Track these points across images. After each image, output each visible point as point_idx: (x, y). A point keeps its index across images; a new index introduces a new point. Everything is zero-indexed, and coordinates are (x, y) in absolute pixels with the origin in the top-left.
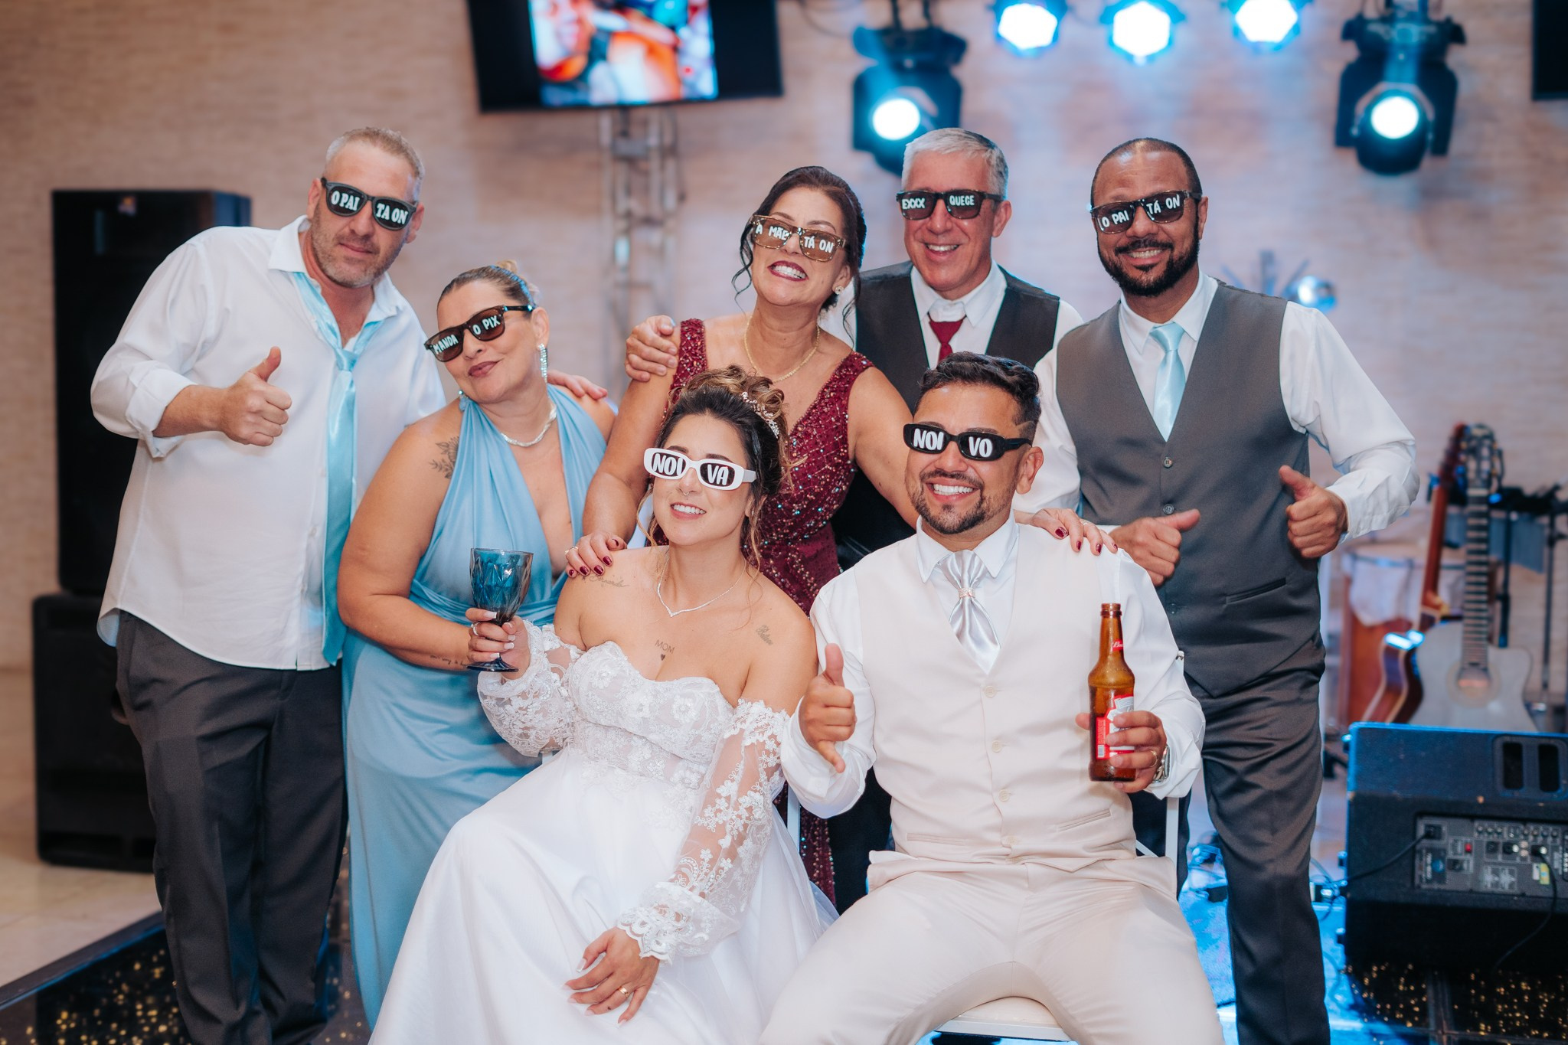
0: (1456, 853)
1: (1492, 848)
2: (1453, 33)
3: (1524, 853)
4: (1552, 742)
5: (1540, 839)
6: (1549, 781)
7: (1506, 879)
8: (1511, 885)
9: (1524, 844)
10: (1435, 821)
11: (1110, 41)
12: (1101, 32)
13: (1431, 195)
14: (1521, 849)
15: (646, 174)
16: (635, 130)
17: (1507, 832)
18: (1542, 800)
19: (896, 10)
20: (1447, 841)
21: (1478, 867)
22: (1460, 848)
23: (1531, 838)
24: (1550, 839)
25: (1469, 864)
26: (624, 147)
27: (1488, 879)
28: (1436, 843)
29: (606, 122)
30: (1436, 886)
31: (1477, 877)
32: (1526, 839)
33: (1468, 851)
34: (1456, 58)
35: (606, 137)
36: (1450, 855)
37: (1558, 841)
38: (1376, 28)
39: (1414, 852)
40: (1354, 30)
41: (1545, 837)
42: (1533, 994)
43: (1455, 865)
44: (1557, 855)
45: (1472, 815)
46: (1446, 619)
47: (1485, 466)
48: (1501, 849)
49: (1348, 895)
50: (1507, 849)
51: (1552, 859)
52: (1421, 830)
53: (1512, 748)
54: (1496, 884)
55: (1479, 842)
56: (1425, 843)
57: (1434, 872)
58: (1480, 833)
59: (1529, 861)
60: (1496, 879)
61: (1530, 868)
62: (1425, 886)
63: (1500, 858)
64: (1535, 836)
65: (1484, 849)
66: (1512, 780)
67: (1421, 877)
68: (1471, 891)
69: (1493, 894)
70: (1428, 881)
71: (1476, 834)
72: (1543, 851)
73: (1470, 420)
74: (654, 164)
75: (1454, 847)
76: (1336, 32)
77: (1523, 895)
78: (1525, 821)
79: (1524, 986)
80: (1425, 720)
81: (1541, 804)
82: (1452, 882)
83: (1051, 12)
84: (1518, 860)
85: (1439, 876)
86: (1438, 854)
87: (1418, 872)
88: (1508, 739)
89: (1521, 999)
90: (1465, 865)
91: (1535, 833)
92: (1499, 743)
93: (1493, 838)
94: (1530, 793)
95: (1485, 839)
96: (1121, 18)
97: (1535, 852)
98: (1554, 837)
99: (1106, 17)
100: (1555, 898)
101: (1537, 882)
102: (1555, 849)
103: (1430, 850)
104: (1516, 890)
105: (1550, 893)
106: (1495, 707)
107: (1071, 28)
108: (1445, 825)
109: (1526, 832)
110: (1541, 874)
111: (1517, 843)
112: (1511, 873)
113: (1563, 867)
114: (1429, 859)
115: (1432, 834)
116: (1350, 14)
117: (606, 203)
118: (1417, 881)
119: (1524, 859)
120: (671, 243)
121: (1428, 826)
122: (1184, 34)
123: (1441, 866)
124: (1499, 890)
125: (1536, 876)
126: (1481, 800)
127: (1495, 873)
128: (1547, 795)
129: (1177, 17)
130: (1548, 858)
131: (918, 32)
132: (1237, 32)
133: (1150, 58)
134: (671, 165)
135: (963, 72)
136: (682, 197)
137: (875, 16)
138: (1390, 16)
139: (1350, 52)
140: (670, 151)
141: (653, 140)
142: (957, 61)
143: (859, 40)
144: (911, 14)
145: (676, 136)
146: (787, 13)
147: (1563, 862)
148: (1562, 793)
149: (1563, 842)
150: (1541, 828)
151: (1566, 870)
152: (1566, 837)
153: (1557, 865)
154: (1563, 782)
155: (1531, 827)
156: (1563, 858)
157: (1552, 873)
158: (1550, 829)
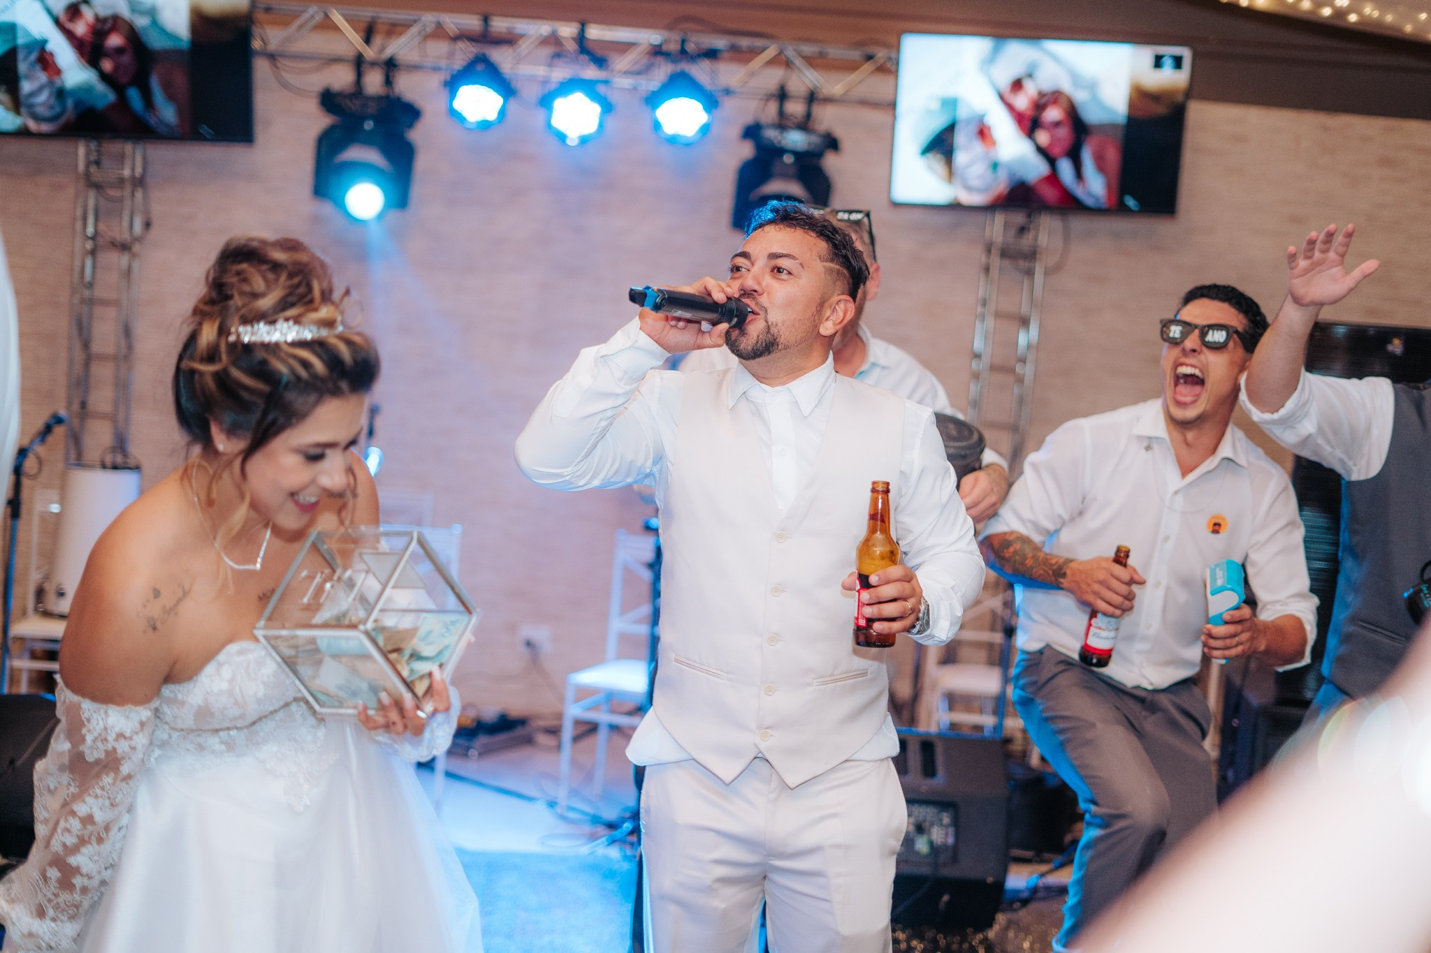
2: (832, 143)
4: (930, 739)
5: (922, 817)
6: (930, 769)
11: (549, 123)
12: (541, 115)
15: (119, 201)
16: (109, 163)
18: (928, 784)
19: (359, 75)
24: (930, 817)
26: (95, 174)
29: (82, 149)
34: (831, 162)
35: (81, 165)
37: (935, 818)
38: (771, 134)
40: (752, 132)
41: (925, 815)
44: (935, 830)
51: (931, 830)
59: (913, 834)
61: (913, 841)
64: (918, 814)
66: (902, 767)
72: (925, 825)
74: (126, 192)
76: (735, 131)
77: (908, 861)
81: (924, 788)
83: (499, 93)
91: (919, 810)
94: (914, 778)
96: (560, 104)
97: (918, 827)
98: (933, 815)
99: (546, 102)
100: (936, 864)
101: (920, 852)
102: (933, 824)
105: (928, 861)
107: (513, 105)
110: (922, 845)
113: (939, 839)
116: (748, 119)
120: (136, 265)
122: (612, 122)
125: (918, 847)
128: (930, 781)
129: (608, 108)
130: (928, 828)
131: (379, 99)
132: (657, 126)
133: (584, 140)
134: (139, 194)
135: (416, 135)
136: (148, 225)
137: (341, 78)
138: (783, 123)
139: (746, 151)
140: (139, 182)
141: (127, 172)
142: (411, 126)
143: (329, 100)
144: (374, 82)
145: (144, 169)
146: (261, 68)
147: (940, 834)
148: (940, 780)
149: (941, 818)
150: (924, 806)
151: (942, 841)
152: (943, 814)
153: (934, 837)
154: (941, 770)
155: (916, 806)
156: (939, 831)
157: (932, 844)
158: (931, 807)
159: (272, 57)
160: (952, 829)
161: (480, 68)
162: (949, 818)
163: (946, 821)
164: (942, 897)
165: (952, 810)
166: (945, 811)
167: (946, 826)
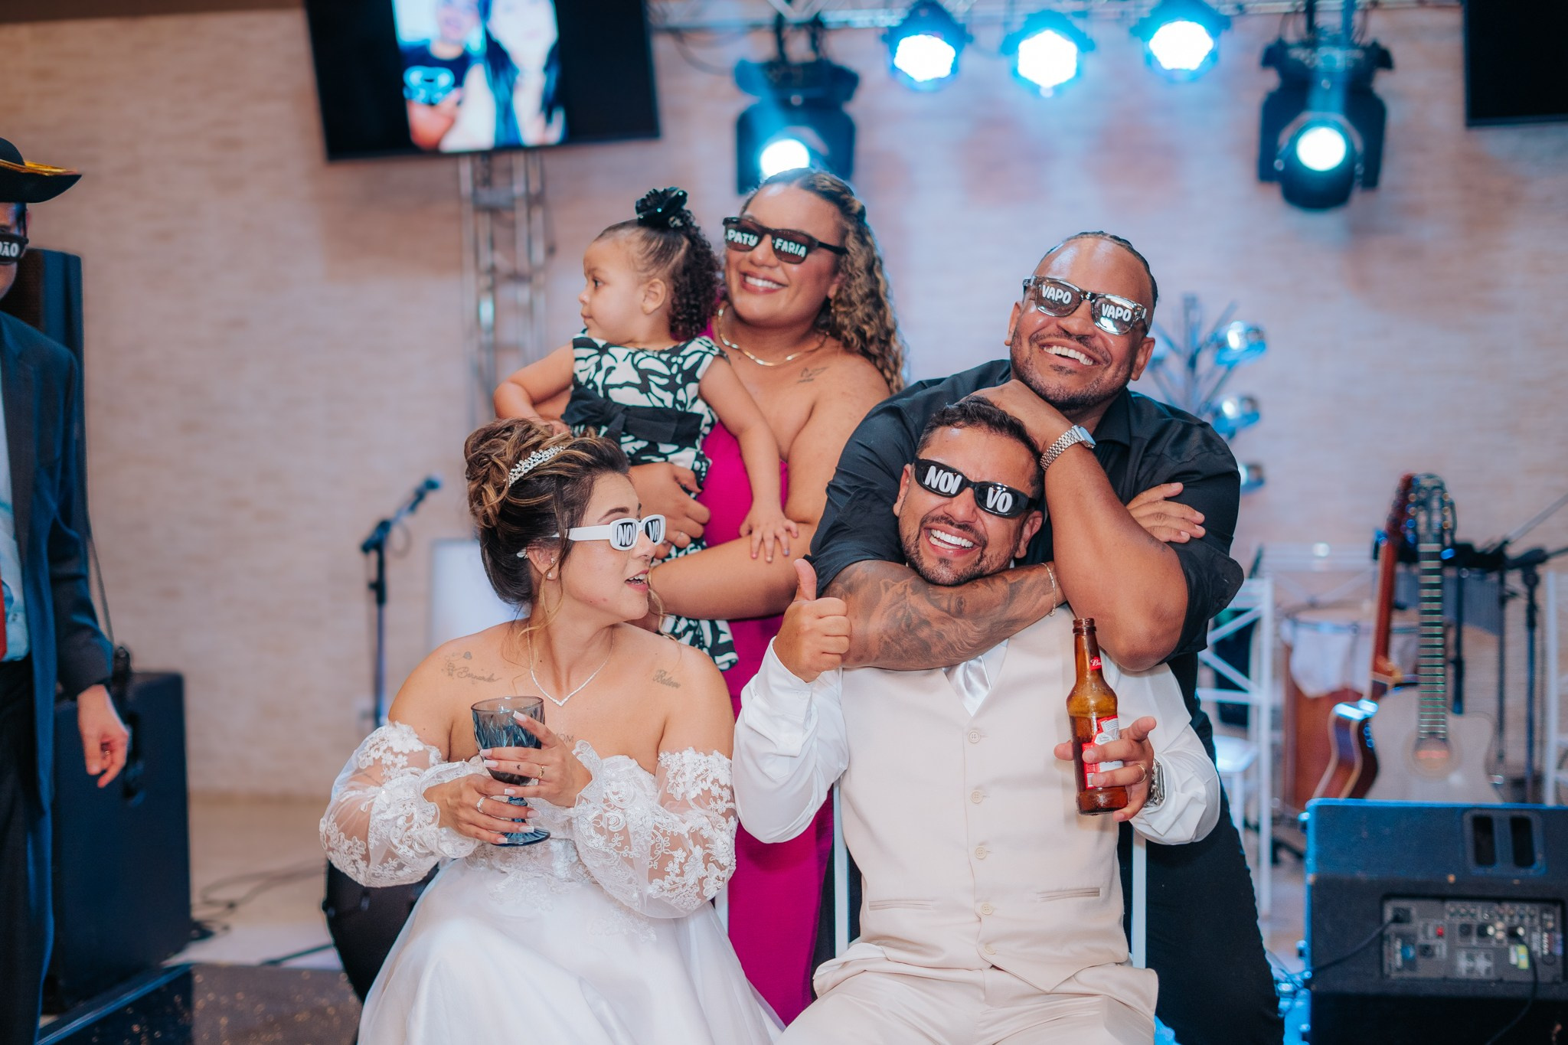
0: (1427, 938)
1: (1466, 930)
2: (1380, 58)
3: (1501, 935)
4: (1525, 814)
5: (1516, 920)
6: (1523, 856)
7: (1482, 965)
8: (1488, 971)
9: (1500, 925)
10: (1404, 904)
11: (1015, 72)
12: (1004, 63)
13: (1360, 231)
14: (1497, 931)
15: (512, 225)
16: (499, 180)
17: (1480, 913)
18: (1517, 877)
19: (781, 43)
20: (1417, 924)
21: (1452, 951)
22: (1431, 932)
23: (1507, 918)
24: (1527, 920)
25: (1441, 949)
26: (486, 196)
27: (1463, 964)
28: (1404, 928)
29: (466, 169)
30: (1407, 974)
31: (1451, 962)
32: (1501, 918)
33: (1440, 935)
34: (1383, 84)
35: (467, 186)
36: (1421, 940)
37: (1536, 921)
38: (1299, 54)
39: (1382, 938)
40: (1274, 56)
41: (1522, 917)
43: (1426, 951)
44: (1535, 936)
45: (1443, 896)
46: (1400, 685)
47: (1437, 519)
48: (1474, 931)
49: (1314, 987)
50: (1482, 932)
51: (1530, 938)
52: (1389, 914)
53: (1483, 822)
54: (1471, 970)
55: (1451, 926)
56: (1394, 927)
57: (1404, 959)
58: (1452, 915)
59: (1505, 943)
60: (1471, 964)
61: (1506, 954)
62: (1394, 975)
63: (1474, 941)
64: (1512, 917)
65: (1457, 932)
66: (1484, 855)
67: (1390, 965)
68: (1445, 979)
69: (1467, 981)
70: (1398, 970)
71: (1447, 917)
72: (1521, 931)
73: (1418, 469)
74: (521, 214)
75: (1425, 932)
76: (1256, 56)
77: (1500, 981)
78: (1499, 900)
80: (1383, 794)
81: (1516, 882)
82: (1426, 970)
83: (950, 43)
84: (1494, 943)
85: (1409, 964)
86: (1407, 940)
87: (1386, 960)
88: (1477, 812)
90: (1437, 951)
91: (1512, 912)
92: (1467, 818)
93: (1467, 920)
94: (1503, 869)
95: (1458, 921)
96: (1026, 46)
97: (1512, 934)
98: (1532, 917)
99: (1009, 47)
100: (1535, 983)
101: (1515, 967)
102: (1531, 929)
103: (1399, 935)
104: (1492, 976)
105: (1530, 978)
106: (1456, 779)
107: (972, 61)
108: (1414, 907)
109: (1501, 912)
110: (1519, 957)
111: (1492, 924)
112: (1487, 957)
113: (1542, 949)
114: (1398, 945)
115: (1401, 918)
116: (1270, 39)
117: (468, 258)
118: (1386, 970)
119: (1500, 942)
120: (541, 299)
121: (1396, 909)
122: (1093, 64)
123: (1411, 953)
124: (1475, 976)
125: (1513, 960)
126: (1452, 878)
127: (1470, 957)
128: (1522, 872)
129: (1086, 45)
130: (1526, 940)
131: (805, 66)
132: (1150, 59)
133: (1058, 89)
134: (538, 215)
135: (856, 108)
136: (551, 250)
137: (761, 49)
138: (1312, 40)
139: (1271, 80)
140: (537, 201)
141: (519, 189)
142: (849, 95)
143: (742, 76)
144: (799, 49)
145: (543, 184)
146: (662, 48)
147: (1542, 943)
148: (1538, 869)
149: (1542, 922)
150: (1517, 907)
151: (1546, 952)
152: (1545, 916)
153: (1535, 947)
154: (1539, 856)
155: (1507, 906)
156: (1542, 939)
157: (1531, 956)
158: (1527, 907)
159: (677, 33)
160: (1559, 936)
161: (924, 13)
162: (1554, 921)
163: (1550, 925)
164: (1552, 1027)
165: (1558, 910)
166: (1547, 911)
167: (1549, 931)
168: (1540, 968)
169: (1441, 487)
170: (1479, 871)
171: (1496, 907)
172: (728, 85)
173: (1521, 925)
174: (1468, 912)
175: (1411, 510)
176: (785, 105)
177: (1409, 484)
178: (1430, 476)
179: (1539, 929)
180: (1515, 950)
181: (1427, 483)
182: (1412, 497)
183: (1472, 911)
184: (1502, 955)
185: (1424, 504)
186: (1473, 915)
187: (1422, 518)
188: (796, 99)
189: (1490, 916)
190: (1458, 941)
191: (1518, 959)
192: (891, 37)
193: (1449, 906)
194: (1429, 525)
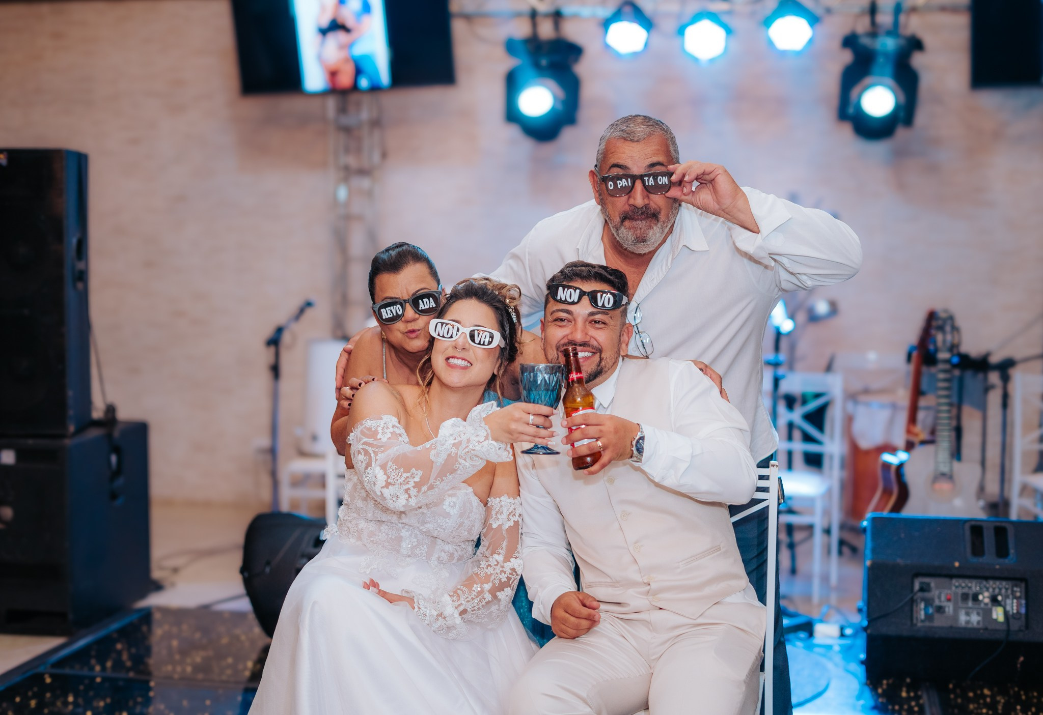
0: (940, 601)
1: (965, 597)
2: (916, 44)
3: (987, 600)
4: (1003, 524)
5: (997, 591)
6: (1002, 551)
7: (975, 619)
8: (978, 622)
9: (986, 594)
10: (926, 580)
11: (682, 48)
12: (676, 42)
13: (900, 154)
14: (985, 597)
15: (359, 139)
16: (352, 110)
17: (974, 586)
18: (998, 564)
19: (534, 25)
20: (935, 593)
21: (956, 610)
22: (943, 598)
23: (991, 590)
24: (1003, 591)
25: (949, 608)
26: (344, 120)
27: (963, 618)
28: (926, 595)
29: (330, 102)
30: (927, 624)
31: (956, 617)
32: (987, 590)
33: (949, 600)
34: (918, 60)
35: (331, 114)
36: (937, 603)
37: (1009, 592)
38: (865, 41)
39: (912, 602)
40: (850, 41)
41: (1000, 589)
42: (993, 697)
43: (940, 609)
44: (1009, 602)
45: (951, 575)
46: (923, 443)
47: (949, 338)
48: (970, 597)
49: (869, 631)
50: (975, 598)
51: (1005, 602)
52: (917, 586)
53: (976, 529)
54: (968, 622)
55: (956, 594)
56: (920, 594)
57: (926, 614)
58: (957, 587)
59: (990, 605)
60: (968, 618)
61: (990, 611)
62: (920, 624)
63: (970, 604)
64: (994, 589)
65: (960, 598)
66: (978, 550)
67: (917, 619)
68: (951, 627)
69: (965, 629)
70: (922, 621)
71: (954, 588)
72: (1000, 598)
73: (938, 306)
74: (365, 132)
75: (939, 598)
76: (837, 43)
77: (986, 629)
78: (986, 578)
79: (986, 692)
80: (911, 511)
81: (997, 567)
82: (939, 622)
83: (644, 28)
84: (982, 605)
85: (929, 617)
86: (929, 602)
87: (915, 615)
88: (973, 523)
89: (985, 701)
90: (947, 609)
91: (994, 586)
92: (967, 527)
93: (966, 590)
94: (989, 558)
95: (960, 591)
96: (690, 31)
97: (994, 600)
98: (1007, 589)
99: (681, 31)
100: (1008, 631)
101: (996, 620)
102: (1007, 597)
103: (923, 599)
104: (981, 626)
105: (1004, 627)
106: (958, 502)
107: (657, 40)
108: (933, 582)
109: (988, 585)
110: (998, 614)
111: (981, 593)
112: (978, 614)
113: (1013, 609)
114: (922, 605)
115: (924, 589)
116: (847, 32)
117: (331, 159)
118: (915, 621)
119: (986, 604)
120: (377, 187)
121: (921, 583)
122: (735, 44)
123: (931, 610)
124: (970, 626)
125: (994, 616)
126: (957, 564)
127: (968, 614)
128: (1001, 560)
129: (729, 31)
130: (1003, 603)
131: (550, 42)
132: (770, 43)
133: (712, 61)
134: (377, 133)
135: (582, 68)
136: (384, 155)
137: (521, 30)
138: (874, 32)
139: (847, 57)
140: (376, 123)
141: (365, 116)
142: (576, 60)
143: (510, 46)
144: (546, 30)
145: (380, 113)
146: (458, 28)
147: (1013, 606)
148: (1011, 559)
149: (1013, 592)
150: (998, 583)
151: (1015, 611)
152: (1015, 589)
153: (1008, 608)
154: (1012, 551)
155: (991, 582)
156: (1013, 603)
157: (1006, 613)
158: (1004, 583)
159: (468, 17)
160: (1023, 602)
161: (627, 9)
162: (1021, 592)
163: (1018, 594)
164: (1018, 658)
165: (1023, 585)
166: (1016, 586)
167: (1018, 598)
168: (1012, 621)
169: (951, 318)
170: (975, 560)
171: (984, 583)
172: (500, 52)
173: (1000, 594)
174: (967, 586)
175: (933, 332)
176: (537, 66)
177: (932, 316)
178: (946, 311)
179: (1011, 596)
180: (996, 610)
181: (943, 315)
182: (934, 323)
183: (970, 585)
184: (987, 613)
185: (941, 328)
186: (970, 588)
187: (939, 337)
188: (544, 62)
189: (981, 588)
190: (960, 604)
191: (997, 615)
192: (606, 24)
193: (955, 582)
194: (944, 341)
